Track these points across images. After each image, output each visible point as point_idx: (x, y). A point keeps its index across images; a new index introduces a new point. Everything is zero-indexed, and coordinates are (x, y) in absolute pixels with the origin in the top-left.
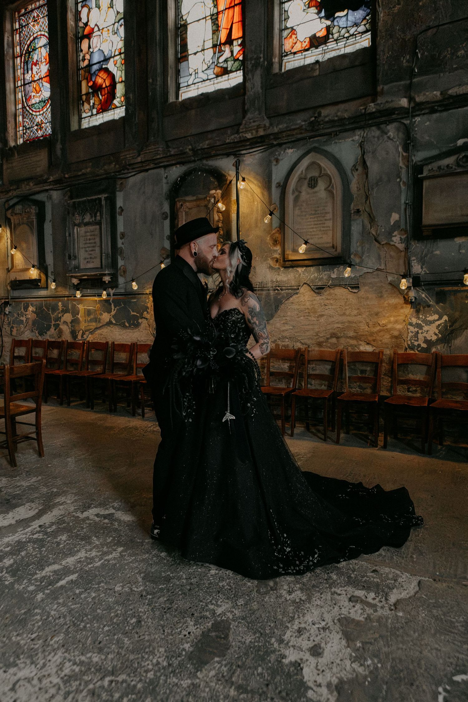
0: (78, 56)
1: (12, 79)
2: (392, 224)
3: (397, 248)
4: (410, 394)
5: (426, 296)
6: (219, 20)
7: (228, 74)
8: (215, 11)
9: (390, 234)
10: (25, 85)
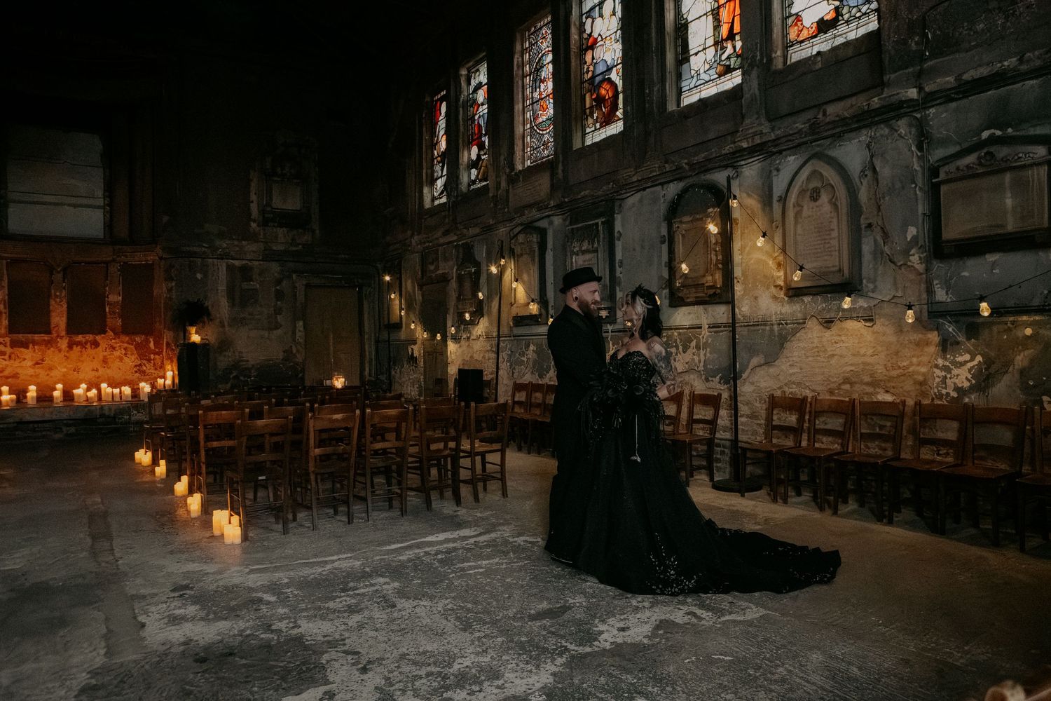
0: (581, 69)
1: (521, 100)
2: (909, 240)
3: (915, 269)
4: (939, 458)
5: (953, 329)
6: (720, 14)
7: (732, 72)
8: (716, 5)
9: (906, 253)
10: (533, 103)
